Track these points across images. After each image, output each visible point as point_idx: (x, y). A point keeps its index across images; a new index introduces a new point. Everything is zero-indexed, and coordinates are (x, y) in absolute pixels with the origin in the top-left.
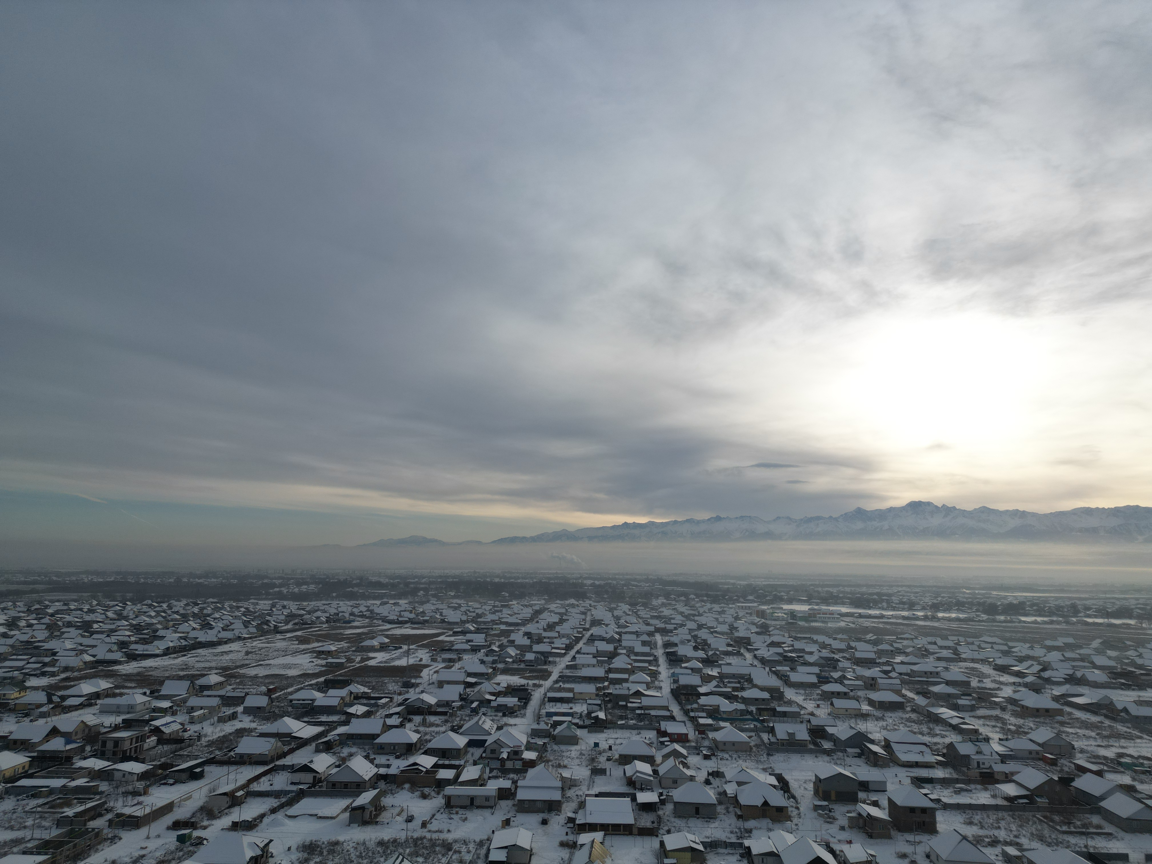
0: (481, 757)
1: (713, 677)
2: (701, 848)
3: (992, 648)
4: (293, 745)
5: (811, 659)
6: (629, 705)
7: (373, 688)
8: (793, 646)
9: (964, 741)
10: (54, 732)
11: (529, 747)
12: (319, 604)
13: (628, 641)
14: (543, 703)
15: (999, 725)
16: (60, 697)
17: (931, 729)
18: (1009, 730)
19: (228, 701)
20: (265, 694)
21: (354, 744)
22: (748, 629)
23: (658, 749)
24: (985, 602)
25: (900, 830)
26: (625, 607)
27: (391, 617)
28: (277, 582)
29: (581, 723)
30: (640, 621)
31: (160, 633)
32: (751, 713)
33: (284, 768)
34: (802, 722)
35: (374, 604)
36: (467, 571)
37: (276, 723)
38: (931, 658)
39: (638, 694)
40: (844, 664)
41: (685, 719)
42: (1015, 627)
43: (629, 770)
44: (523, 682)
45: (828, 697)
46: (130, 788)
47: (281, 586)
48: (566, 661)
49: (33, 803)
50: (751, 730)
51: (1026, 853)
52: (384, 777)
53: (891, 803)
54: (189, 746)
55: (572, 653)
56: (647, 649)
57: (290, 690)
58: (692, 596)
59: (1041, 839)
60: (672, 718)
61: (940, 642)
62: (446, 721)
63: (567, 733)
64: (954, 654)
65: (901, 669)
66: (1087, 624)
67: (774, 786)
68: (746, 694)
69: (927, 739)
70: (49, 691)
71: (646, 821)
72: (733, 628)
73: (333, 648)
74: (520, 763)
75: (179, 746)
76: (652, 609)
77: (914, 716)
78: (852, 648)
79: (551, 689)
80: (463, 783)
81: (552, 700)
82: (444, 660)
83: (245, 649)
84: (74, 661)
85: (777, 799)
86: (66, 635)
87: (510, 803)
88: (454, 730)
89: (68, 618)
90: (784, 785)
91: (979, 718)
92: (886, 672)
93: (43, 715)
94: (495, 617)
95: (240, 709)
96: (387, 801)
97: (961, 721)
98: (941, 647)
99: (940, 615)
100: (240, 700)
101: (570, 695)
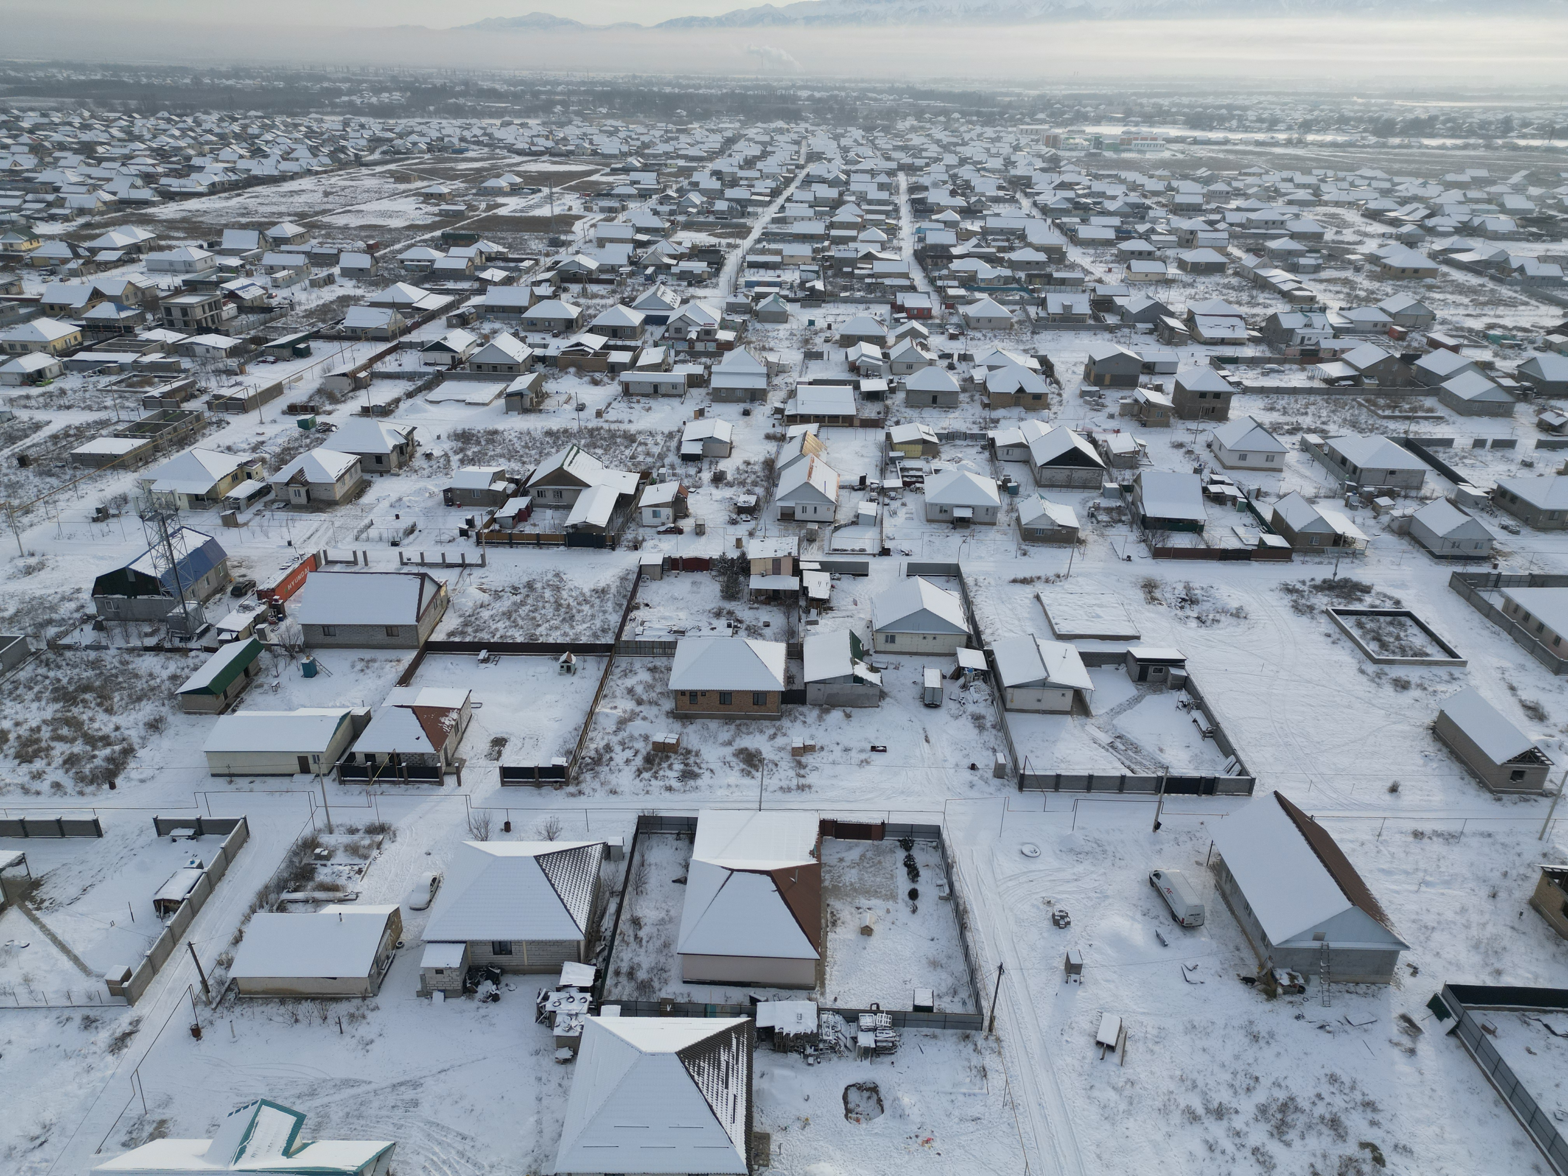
0: (663, 337)
1: (973, 234)
2: (935, 440)
3: (1369, 185)
4: (417, 318)
5: (1111, 206)
6: (857, 271)
7: (510, 247)
8: (1090, 187)
9: (1292, 312)
10: (97, 296)
11: (724, 325)
12: (413, 122)
13: (859, 183)
14: (740, 270)
15: (1346, 290)
16: (89, 250)
17: (1252, 297)
18: (1357, 296)
19: (317, 260)
20: (365, 252)
21: (497, 318)
22: (1030, 164)
23: (891, 328)
24: (1379, 118)
25: (1181, 417)
26: (857, 133)
27: (521, 145)
28: (344, 86)
29: (791, 295)
30: (878, 153)
31: (196, 161)
32: (1018, 281)
33: (411, 345)
34: (1084, 291)
35: (492, 125)
36: (622, 75)
37: (388, 290)
38: (1281, 201)
39: (869, 257)
40: (1158, 212)
41: (929, 289)
42: (1411, 155)
43: (853, 353)
44: (713, 240)
45: (1125, 258)
46: (221, 366)
47: (350, 92)
48: (772, 211)
49: (104, 381)
50: (1015, 303)
51: (1328, 441)
52: (543, 359)
53: (1178, 386)
54: (282, 316)
55: (780, 200)
56: (884, 195)
57: (397, 247)
58: (956, 115)
59: (1354, 425)
60: (913, 288)
61: (1299, 178)
62: (614, 292)
63: (774, 308)
64: (1314, 195)
65: (1232, 217)
66: (1516, 148)
67: (1035, 371)
68: (1015, 256)
69: (1244, 310)
70: (72, 240)
71: (871, 411)
72: (1009, 163)
73: (445, 190)
74: (714, 344)
75: (268, 316)
76: (896, 136)
77: (1234, 281)
78: (1172, 189)
79: (752, 251)
80: (643, 368)
81: (753, 265)
82: (602, 210)
83: (322, 188)
84: (89, 201)
85: (1036, 385)
86: (62, 163)
87: (702, 391)
88: (624, 302)
89: (57, 137)
90: (1047, 368)
91: (1321, 281)
92: (1211, 223)
93: (74, 273)
94: (668, 147)
95: (336, 270)
96: (549, 386)
97: (1297, 285)
98: (1298, 186)
99: (1310, 138)
100: (333, 259)
101: (778, 259)
